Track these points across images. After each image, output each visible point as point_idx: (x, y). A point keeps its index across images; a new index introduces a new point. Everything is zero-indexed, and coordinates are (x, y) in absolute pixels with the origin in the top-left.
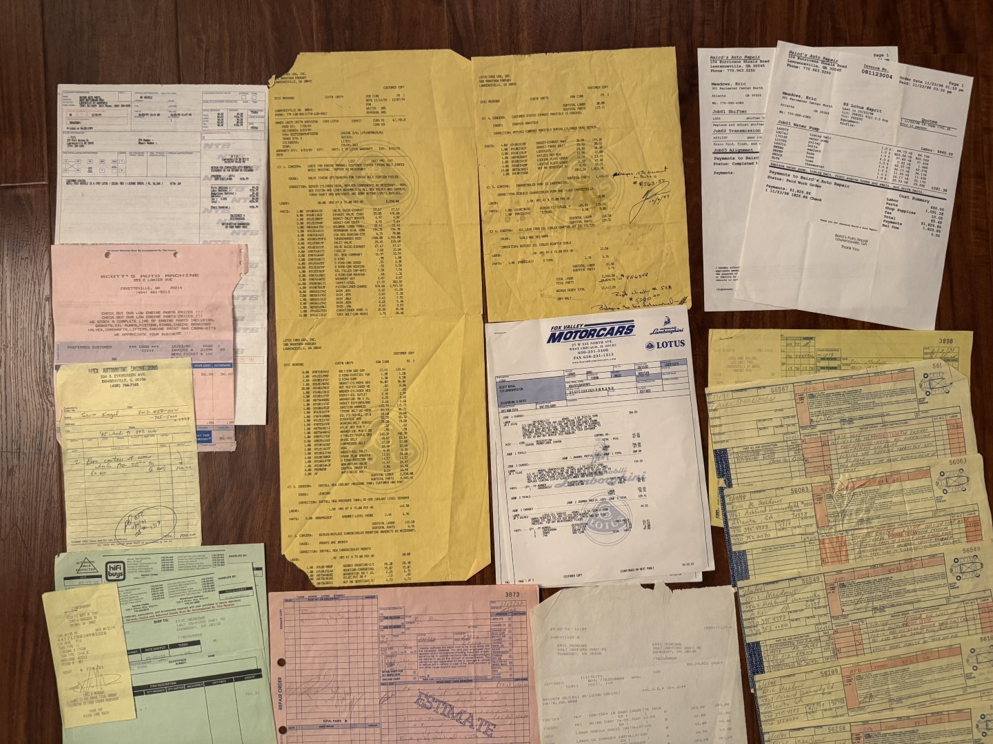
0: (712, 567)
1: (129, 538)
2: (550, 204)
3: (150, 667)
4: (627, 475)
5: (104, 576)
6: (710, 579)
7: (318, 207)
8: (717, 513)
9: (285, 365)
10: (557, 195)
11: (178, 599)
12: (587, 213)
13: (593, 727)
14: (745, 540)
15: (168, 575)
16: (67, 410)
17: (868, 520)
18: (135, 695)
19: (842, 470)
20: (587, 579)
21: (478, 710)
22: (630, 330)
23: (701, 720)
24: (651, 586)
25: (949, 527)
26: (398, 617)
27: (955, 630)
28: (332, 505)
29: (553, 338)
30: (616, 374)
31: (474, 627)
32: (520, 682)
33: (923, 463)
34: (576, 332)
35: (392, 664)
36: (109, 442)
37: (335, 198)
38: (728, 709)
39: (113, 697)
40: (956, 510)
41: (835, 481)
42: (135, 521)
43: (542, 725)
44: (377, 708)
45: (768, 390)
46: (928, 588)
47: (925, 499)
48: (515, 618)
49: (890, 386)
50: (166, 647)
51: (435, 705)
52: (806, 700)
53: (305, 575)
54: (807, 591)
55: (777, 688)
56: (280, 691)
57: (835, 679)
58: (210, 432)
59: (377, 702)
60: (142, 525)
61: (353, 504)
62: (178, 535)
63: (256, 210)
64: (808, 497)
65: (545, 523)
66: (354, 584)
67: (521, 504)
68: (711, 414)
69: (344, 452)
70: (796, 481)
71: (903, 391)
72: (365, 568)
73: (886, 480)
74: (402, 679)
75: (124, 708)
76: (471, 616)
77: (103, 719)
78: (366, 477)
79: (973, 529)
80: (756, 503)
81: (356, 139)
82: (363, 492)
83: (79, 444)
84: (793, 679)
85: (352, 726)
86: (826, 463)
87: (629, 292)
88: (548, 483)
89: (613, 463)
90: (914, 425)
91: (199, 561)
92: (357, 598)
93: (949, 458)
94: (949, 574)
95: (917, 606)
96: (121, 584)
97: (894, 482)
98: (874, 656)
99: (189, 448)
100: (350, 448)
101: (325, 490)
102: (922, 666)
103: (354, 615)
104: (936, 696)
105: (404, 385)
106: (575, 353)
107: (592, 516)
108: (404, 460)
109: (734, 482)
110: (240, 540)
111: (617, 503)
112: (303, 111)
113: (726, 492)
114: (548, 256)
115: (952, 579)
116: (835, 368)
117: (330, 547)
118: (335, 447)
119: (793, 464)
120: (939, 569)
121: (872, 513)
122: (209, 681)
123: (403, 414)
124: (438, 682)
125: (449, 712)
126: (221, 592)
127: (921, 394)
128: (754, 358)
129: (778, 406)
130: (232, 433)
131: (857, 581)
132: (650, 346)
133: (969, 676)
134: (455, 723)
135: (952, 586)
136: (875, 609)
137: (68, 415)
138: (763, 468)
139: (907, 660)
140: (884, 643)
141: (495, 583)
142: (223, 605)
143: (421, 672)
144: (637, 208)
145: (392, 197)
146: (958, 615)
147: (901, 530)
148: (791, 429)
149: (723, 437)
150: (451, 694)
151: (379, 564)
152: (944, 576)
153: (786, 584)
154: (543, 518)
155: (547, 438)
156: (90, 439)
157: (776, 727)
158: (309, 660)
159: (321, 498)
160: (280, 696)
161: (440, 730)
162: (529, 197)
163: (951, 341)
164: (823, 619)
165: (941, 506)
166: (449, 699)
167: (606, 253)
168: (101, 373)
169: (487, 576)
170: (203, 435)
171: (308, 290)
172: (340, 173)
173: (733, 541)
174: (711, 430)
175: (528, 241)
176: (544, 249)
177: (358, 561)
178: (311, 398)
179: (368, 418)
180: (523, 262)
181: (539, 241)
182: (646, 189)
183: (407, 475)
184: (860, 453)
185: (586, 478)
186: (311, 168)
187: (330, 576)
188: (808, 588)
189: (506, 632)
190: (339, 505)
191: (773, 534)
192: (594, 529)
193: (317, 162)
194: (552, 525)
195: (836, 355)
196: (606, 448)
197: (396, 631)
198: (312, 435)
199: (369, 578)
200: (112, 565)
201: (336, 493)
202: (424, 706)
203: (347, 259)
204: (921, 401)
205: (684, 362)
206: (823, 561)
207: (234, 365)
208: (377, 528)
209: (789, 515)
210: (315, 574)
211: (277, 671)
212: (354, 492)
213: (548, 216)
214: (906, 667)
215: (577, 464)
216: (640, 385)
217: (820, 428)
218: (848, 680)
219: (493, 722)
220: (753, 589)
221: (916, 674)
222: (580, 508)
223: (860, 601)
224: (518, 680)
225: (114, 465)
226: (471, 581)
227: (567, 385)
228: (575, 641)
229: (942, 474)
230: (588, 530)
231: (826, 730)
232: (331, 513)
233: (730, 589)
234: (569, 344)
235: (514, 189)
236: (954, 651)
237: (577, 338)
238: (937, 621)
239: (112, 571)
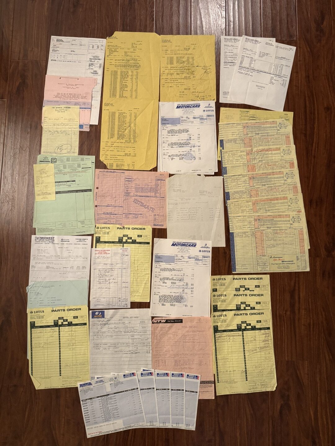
0: (217, 171)
1: (58, 152)
2: (179, 72)
3: (61, 187)
4: (196, 145)
5: (50, 162)
6: (216, 174)
7: (117, 70)
8: (219, 157)
9: (104, 110)
10: (181, 70)
11: (70, 169)
12: (189, 75)
13: (181, 212)
14: (227, 164)
15: (68, 162)
16: (45, 117)
17: (262, 160)
18: (56, 194)
19: (255, 147)
20: (182, 172)
21: (150, 205)
22: (199, 106)
23: (211, 212)
24: (200, 175)
25: (285, 164)
26: (130, 179)
27: (286, 192)
28: (114, 148)
29: (178, 107)
30: (194, 118)
31: (151, 183)
32: (162, 198)
33: (278, 146)
34: (184, 106)
35: (127, 191)
36: (55, 127)
37: (121, 68)
38: (219, 209)
39: (50, 194)
40: (287, 160)
41: (253, 150)
42: (60, 148)
43: (167, 210)
44: (123, 202)
45: (236, 125)
46: (278, 180)
47: (278, 156)
48: (162, 181)
49: (270, 125)
50: (66, 182)
51: (138, 202)
52: (241, 209)
53: (106, 165)
54: (243, 179)
55: (233, 205)
56: (96, 196)
57: (250, 203)
58: (83, 126)
59: (123, 200)
60: (62, 149)
61: (120, 148)
62: (72, 152)
63: (100, 70)
64: (245, 153)
65: (172, 157)
66: (119, 169)
67: (166, 151)
68: (220, 130)
69: (118, 134)
70: (242, 149)
71: (273, 127)
72: (122, 165)
73: (267, 150)
74: (130, 195)
75: (53, 197)
76: (150, 180)
77: (46, 200)
78: (124, 141)
79: (292, 165)
80: (230, 154)
81: (128, 54)
82: (123, 145)
83: (47, 127)
84: (238, 202)
85: (115, 207)
86: (251, 145)
87: (199, 96)
88: (174, 146)
89: (192, 142)
90: (276, 136)
91: (77, 159)
92: (119, 173)
93: (286, 146)
94: (285, 177)
95: (275, 185)
96: (55, 164)
97: (270, 151)
98: (262, 198)
99: (76, 130)
100: (120, 133)
101: (112, 143)
102: (276, 202)
103: (118, 177)
104: (279, 210)
105: (136, 117)
106: (184, 112)
107: (185, 155)
108: (134, 137)
109: (225, 148)
110: (89, 154)
111: (192, 152)
112: (115, 46)
113: (222, 151)
114: (177, 86)
115: (285, 179)
116: (255, 120)
117: (113, 159)
118: (116, 132)
119: (241, 144)
120: (282, 175)
121: (263, 159)
122: (77, 191)
123: (135, 125)
124: (140, 197)
125: (142, 205)
126: (82, 168)
127: (278, 128)
128: (232, 116)
129: (238, 129)
130: (89, 126)
131: (258, 177)
132: (204, 111)
133: (289, 206)
134: (144, 208)
135: (285, 180)
136: (262, 185)
137: (45, 119)
138: (233, 145)
139: (271, 200)
140: (265, 194)
141: (157, 171)
142: (82, 172)
143: (135, 194)
144: (203, 75)
145: (137, 68)
146: (287, 188)
147: (271, 164)
148: (241, 135)
149: (222, 136)
150: (143, 200)
151: (126, 164)
152: (283, 177)
153: (237, 176)
154: (172, 156)
155: (174, 134)
156: (50, 126)
157: (233, 215)
158: (105, 188)
159: (111, 145)
160: (96, 197)
161: (139, 209)
162: (173, 70)
163: (287, 115)
164: (247, 187)
165: (283, 158)
166: (143, 201)
167: (193, 86)
168: (55, 108)
169: (155, 169)
170: (81, 126)
171: (112, 91)
172: (123, 62)
173: (223, 164)
174: (219, 134)
175: (172, 82)
176: (177, 84)
177: (120, 163)
178: (111, 119)
179: (125, 125)
180: (171, 87)
181: (175, 82)
182: (205, 70)
183: (135, 141)
184: (260, 143)
185: (184, 145)
186: (116, 60)
187: (112, 166)
188: (244, 178)
189: (159, 185)
190: (117, 148)
191: (234, 163)
192: (185, 159)
193: (117, 59)
194: (174, 157)
195: (255, 116)
196: (190, 138)
197: (129, 182)
198: (110, 129)
199: (123, 168)
200: (53, 159)
201: (115, 144)
202: (136, 203)
203: (123, 83)
204: (278, 130)
205: (213, 116)
206: (248, 171)
207: (91, 108)
208: (126, 155)
209: (239, 158)
210: (108, 165)
211: (96, 190)
212: (120, 145)
213: (178, 76)
214: (271, 201)
215: (182, 142)
216: (201, 121)
217: (249, 135)
218: (254, 204)
219: (154, 208)
220: (228, 177)
221: (274, 204)
222: (182, 153)
223: (258, 182)
224: (161, 197)
225: (56, 133)
226: (151, 171)
227: (181, 120)
228: (178, 188)
229: (284, 150)
230: (184, 159)
231: (247, 217)
232: (114, 150)
233: (222, 177)
234: (182, 109)
235: (169, 68)
236: (285, 198)
237: (184, 108)
238: (281, 189)
239: (53, 161)
